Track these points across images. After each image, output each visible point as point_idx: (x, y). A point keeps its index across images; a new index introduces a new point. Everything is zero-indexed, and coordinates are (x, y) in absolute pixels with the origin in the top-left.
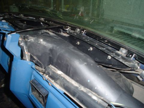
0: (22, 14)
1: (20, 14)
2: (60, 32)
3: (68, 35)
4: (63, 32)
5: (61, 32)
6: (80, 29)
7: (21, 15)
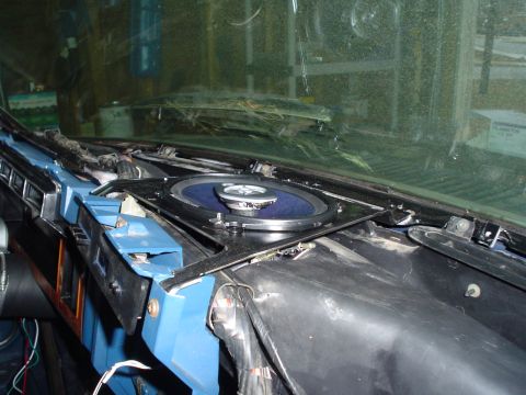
0: (170, 146)
1: (159, 145)
2: (362, 231)
3: (410, 249)
4: (380, 234)
5: (368, 231)
6: (470, 219)
7: (168, 151)
